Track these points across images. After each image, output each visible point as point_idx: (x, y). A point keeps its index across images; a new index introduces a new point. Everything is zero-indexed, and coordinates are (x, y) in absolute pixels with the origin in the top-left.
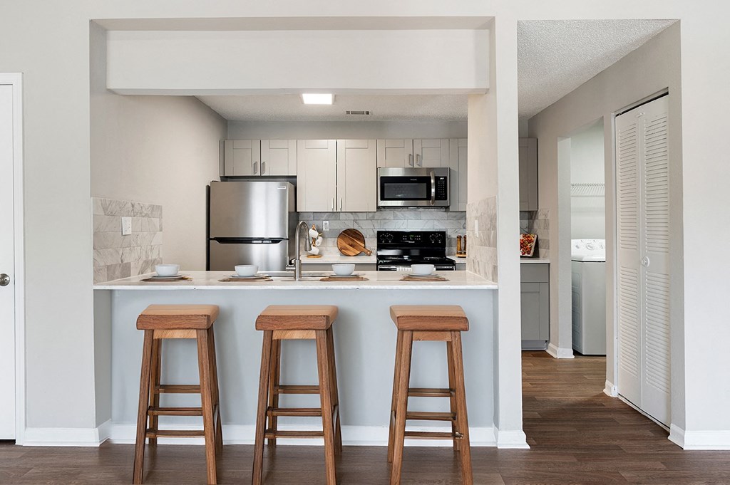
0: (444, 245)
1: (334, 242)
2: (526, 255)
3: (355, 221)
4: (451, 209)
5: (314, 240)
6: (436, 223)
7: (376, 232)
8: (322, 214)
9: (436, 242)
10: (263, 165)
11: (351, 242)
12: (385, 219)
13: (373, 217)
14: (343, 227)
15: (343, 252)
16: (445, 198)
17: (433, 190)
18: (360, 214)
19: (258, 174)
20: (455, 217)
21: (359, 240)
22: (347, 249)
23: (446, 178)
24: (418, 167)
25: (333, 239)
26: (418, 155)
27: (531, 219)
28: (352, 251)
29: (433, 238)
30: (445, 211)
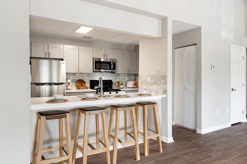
0: (112, 84)
1: (74, 84)
2: (137, 87)
3: (82, 76)
4: (116, 73)
5: (69, 83)
6: (109, 77)
7: (89, 81)
8: (70, 74)
9: (110, 83)
10: (49, 54)
11: (81, 84)
12: (92, 76)
13: (88, 75)
14: (77, 79)
15: (78, 88)
16: (115, 69)
17: (112, 66)
18: (83, 74)
19: (47, 57)
20: (114, 75)
21: (84, 83)
22: (80, 87)
23: (115, 62)
24: (106, 58)
25: (74, 83)
26: (106, 54)
27: (136, 76)
28: (82, 87)
29: (109, 82)
30: (112, 73)
